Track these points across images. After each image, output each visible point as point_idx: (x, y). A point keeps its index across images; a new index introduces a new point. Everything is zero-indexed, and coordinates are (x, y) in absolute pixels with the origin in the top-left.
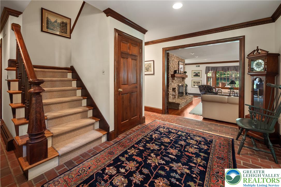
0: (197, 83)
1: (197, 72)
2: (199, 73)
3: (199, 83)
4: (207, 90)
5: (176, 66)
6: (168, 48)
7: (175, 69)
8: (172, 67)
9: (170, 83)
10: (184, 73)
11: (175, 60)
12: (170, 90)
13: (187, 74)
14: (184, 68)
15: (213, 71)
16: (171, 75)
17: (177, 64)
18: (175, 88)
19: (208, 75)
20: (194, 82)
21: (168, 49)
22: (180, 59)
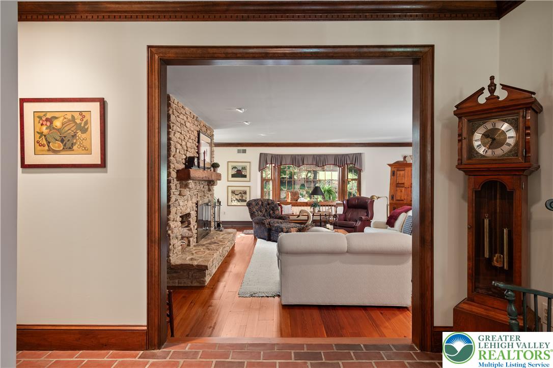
0: (240, 193)
1: (239, 166)
2: (244, 168)
3: (245, 193)
4: (266, 211)
5: (191, 144)
6: (174, 50)
7: (189, 155)
8: (179, 146)
9: (173, 199)
10: (212, 169)
11: (188, 124)
12: (172, 224)
13: (219, 170)
14: (212, 152)
15: (273, 165)
16: (178, 172)
17: (193, 137)
18: (188, 215)
19: (264, 175)
20: (233, 192)
21: (177, 53)
22: (202, 124)
